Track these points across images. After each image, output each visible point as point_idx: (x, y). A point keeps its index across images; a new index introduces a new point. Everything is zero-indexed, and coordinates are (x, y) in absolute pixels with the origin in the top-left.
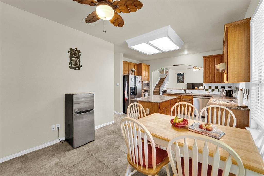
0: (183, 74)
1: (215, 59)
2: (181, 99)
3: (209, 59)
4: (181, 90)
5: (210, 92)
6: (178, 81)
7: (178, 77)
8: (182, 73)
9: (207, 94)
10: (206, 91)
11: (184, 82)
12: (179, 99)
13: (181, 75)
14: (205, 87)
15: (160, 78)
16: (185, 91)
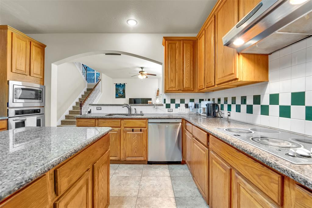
0: (124, 85)
1: (185, 44)
2: (122, 128)
3: (174, 45)
4: (121, 107)
5: (172, 110)
6: (116, 94)
7: (116, 90)
8: (122, 83)
9: (169, 113)
10: (167, 107)
11: (124, 97)
12: (117, 129)
13: (121, 86)
14: (165, 100)
15: (86, 88)
16: (130, 110)
